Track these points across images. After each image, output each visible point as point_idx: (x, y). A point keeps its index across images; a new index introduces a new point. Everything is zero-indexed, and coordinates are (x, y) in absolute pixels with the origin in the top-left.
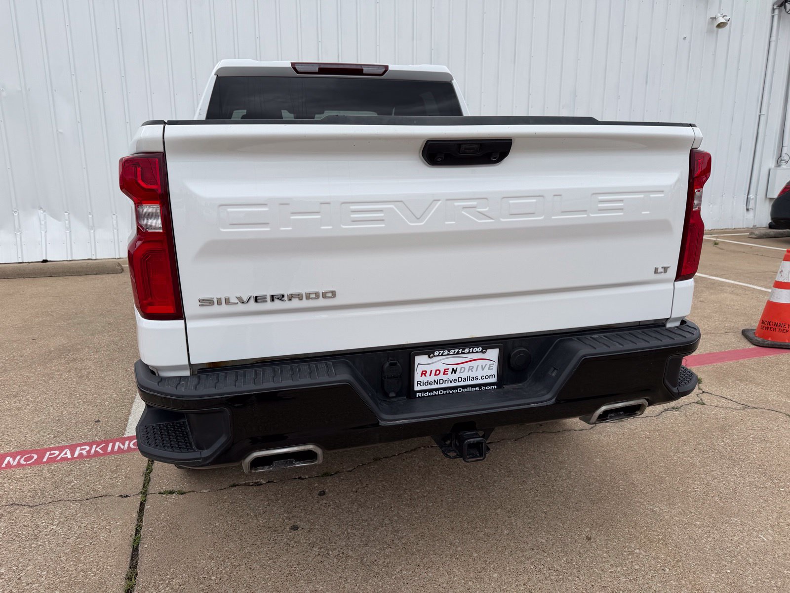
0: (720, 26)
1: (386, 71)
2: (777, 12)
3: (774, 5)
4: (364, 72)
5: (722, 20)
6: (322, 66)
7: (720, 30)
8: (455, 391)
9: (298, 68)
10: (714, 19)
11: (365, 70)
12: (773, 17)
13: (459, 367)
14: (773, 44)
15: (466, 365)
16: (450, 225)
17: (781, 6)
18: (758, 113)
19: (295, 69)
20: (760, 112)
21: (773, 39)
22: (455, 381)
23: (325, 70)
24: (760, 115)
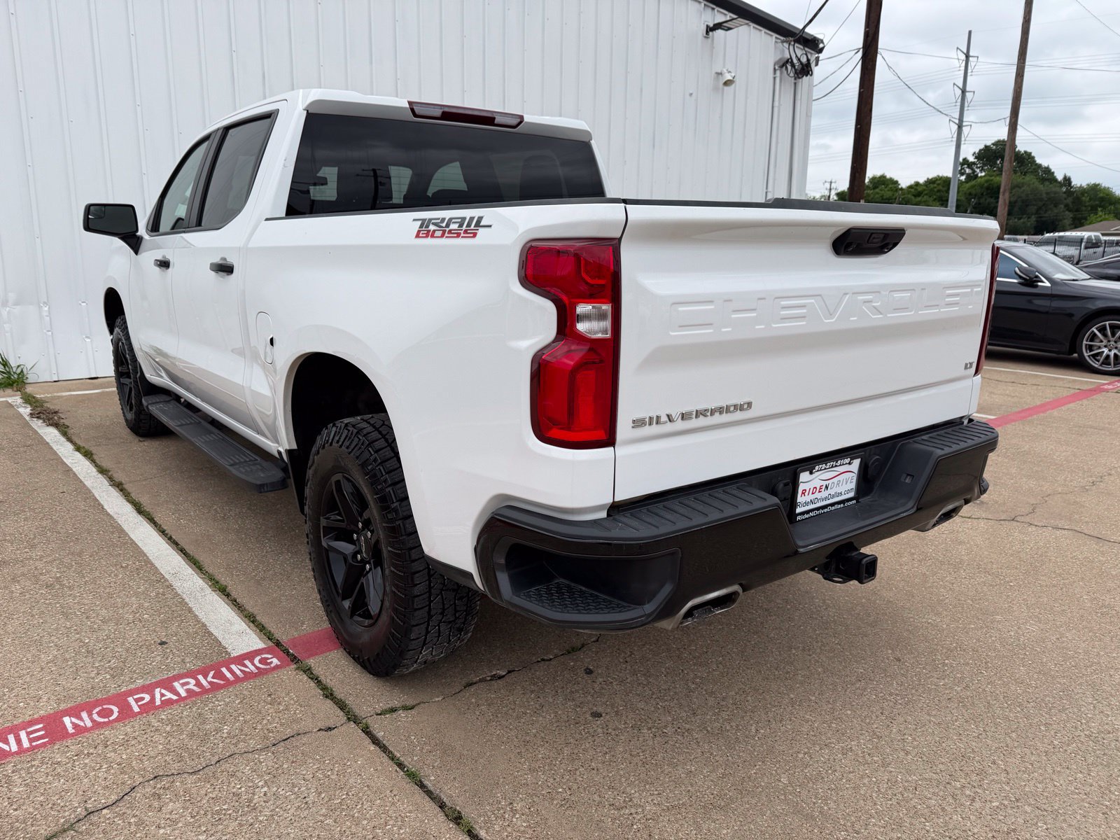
0: (727, 83)
1: (521, 122)
2: (778, 73)
3: (775, 65)
4: (496, 122)
5: (728, 77)
6: (447, 110)
7: (726, 88)
8: (825, 510)
9: (416, 109)
10: (719, 74)
11: (498, 120)
12: (775, 78)
13: (830, 482)
14: (776, 110)
15: (835, 480)
16: (854, 321)
17: (781, 67)
18: (765, 191)
19: (412, 110)
20: (767, 188)
21: (776, 104)
22: (826, 499)
23: (450, 115)
24: (766, 193)
